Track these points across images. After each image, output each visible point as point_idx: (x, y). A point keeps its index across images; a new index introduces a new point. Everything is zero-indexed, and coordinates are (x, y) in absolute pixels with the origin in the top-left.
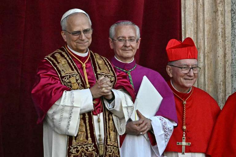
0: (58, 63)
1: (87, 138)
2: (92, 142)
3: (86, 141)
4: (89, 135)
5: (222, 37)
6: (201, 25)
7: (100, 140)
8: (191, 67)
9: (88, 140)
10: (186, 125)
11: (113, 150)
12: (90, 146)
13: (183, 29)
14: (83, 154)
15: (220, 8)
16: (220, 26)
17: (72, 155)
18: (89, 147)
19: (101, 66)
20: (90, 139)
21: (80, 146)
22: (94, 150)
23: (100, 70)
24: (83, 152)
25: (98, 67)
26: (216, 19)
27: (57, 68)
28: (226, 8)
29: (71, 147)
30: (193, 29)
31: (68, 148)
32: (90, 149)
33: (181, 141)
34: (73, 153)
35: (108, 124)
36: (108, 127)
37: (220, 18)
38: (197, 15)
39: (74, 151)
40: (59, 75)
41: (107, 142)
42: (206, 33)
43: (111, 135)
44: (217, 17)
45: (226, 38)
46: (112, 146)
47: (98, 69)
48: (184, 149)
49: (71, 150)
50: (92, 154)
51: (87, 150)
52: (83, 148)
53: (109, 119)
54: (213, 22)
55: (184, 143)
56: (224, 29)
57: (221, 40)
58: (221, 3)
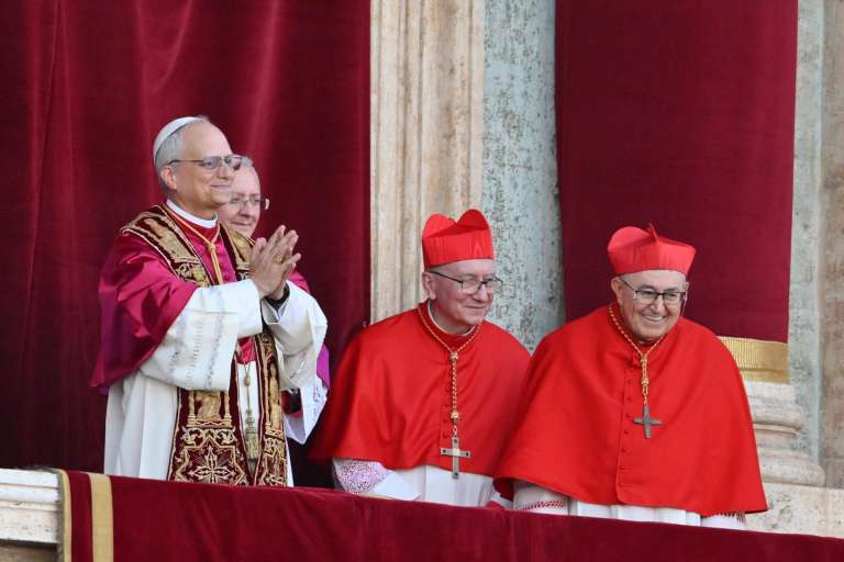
0: (159, 237)
1: (222, 412)
2: (233, 424)
3: (219, 419)
4: (227, 408)
5: (462, 195)
6: (414, 166)
7: (249, 422)
8: (481, 280)
9: (223, 418)
10: (458, 409)
11: (276, 447)
12: (227, 434)
13: (373, 174)
14: (210, 449)
15: (460, 129)
16: (459, 169)
17: (186, 447)
18: (224, 436)
19: (243, 251)
20: (228, 415)
21: (204, 429)
22: (234, 443)
23: (244, 260)
24: (210, 443)
25: (237, 255)
26: (448, 153)
27: (161, 248)
28: (473, 129)
29: (184, 429)
30: (393, 173)
31: (177, 430)
32: (227, 440)
33: (451, 447)
34: (187, 445)
35: (266, 386)
36: (266, 394)
37: (459, 153)
38: (405, 141)
39: (190, 439)
40: (169, 262)
41: (264, 430)
42: (424, 187)
43: (273, 412)
44: (452, 148)
45: (472, 199)
46: (274, 438)
47: (239, 260)
48: (456, 464)
49: (184, 437)
50: (230, 452)
51: (219, 441)
52: (212, 435)
53: (270, 375)
54: (440, 158)
55: (456, 452)
56: (467, 177)
57: (460, 202)
58: (463, 117)
